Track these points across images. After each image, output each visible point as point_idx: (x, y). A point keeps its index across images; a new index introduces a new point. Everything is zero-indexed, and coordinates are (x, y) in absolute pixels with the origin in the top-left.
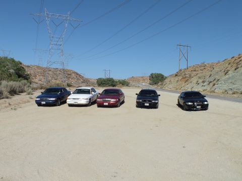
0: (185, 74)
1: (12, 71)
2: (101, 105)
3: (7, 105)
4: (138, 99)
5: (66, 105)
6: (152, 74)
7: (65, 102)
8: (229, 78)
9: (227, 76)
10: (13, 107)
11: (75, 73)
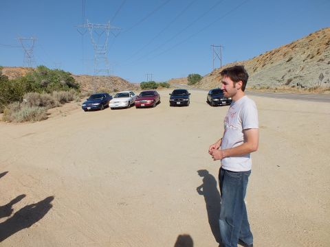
1: (63, 82)
2: (139, 107)
3: (59, 112)
4: (171, 98)
5: (109, 109)
6: (190, 76)
7: (107, 106)
8: (257, 75)
9: (256, 73)
10: (64, 114)
11: (120, 79)
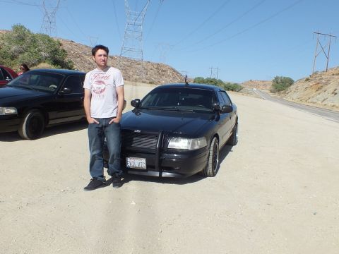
0: (322, 79)
